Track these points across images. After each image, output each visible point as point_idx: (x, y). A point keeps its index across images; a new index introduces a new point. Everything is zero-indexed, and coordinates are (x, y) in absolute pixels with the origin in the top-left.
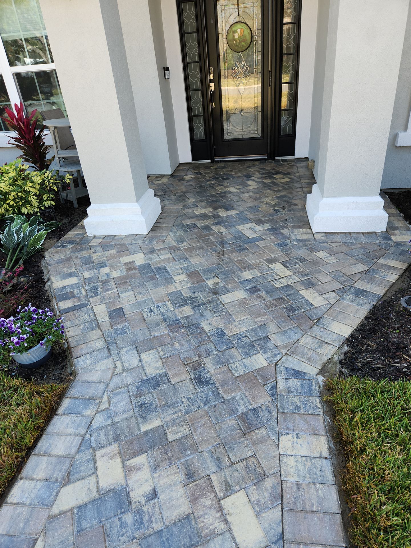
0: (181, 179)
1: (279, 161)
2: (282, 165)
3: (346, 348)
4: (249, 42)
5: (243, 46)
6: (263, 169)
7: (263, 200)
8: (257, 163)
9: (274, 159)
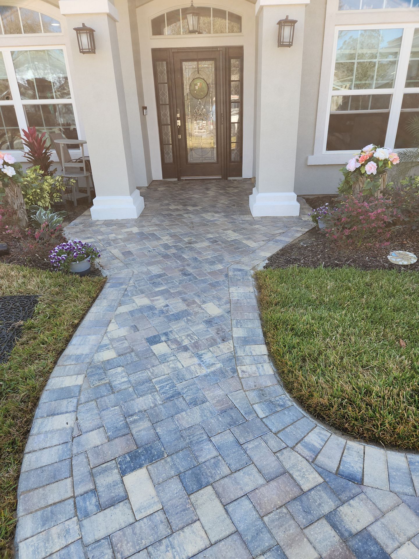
0: (156, 190)
1: (230, 180)
2: (233, 182)
3: (267, 262)
4: (206, 92)
5: (202, 95)
6: (219, 185)
7: (219, 201)
8: (214, 181)
9: (227, 179)
